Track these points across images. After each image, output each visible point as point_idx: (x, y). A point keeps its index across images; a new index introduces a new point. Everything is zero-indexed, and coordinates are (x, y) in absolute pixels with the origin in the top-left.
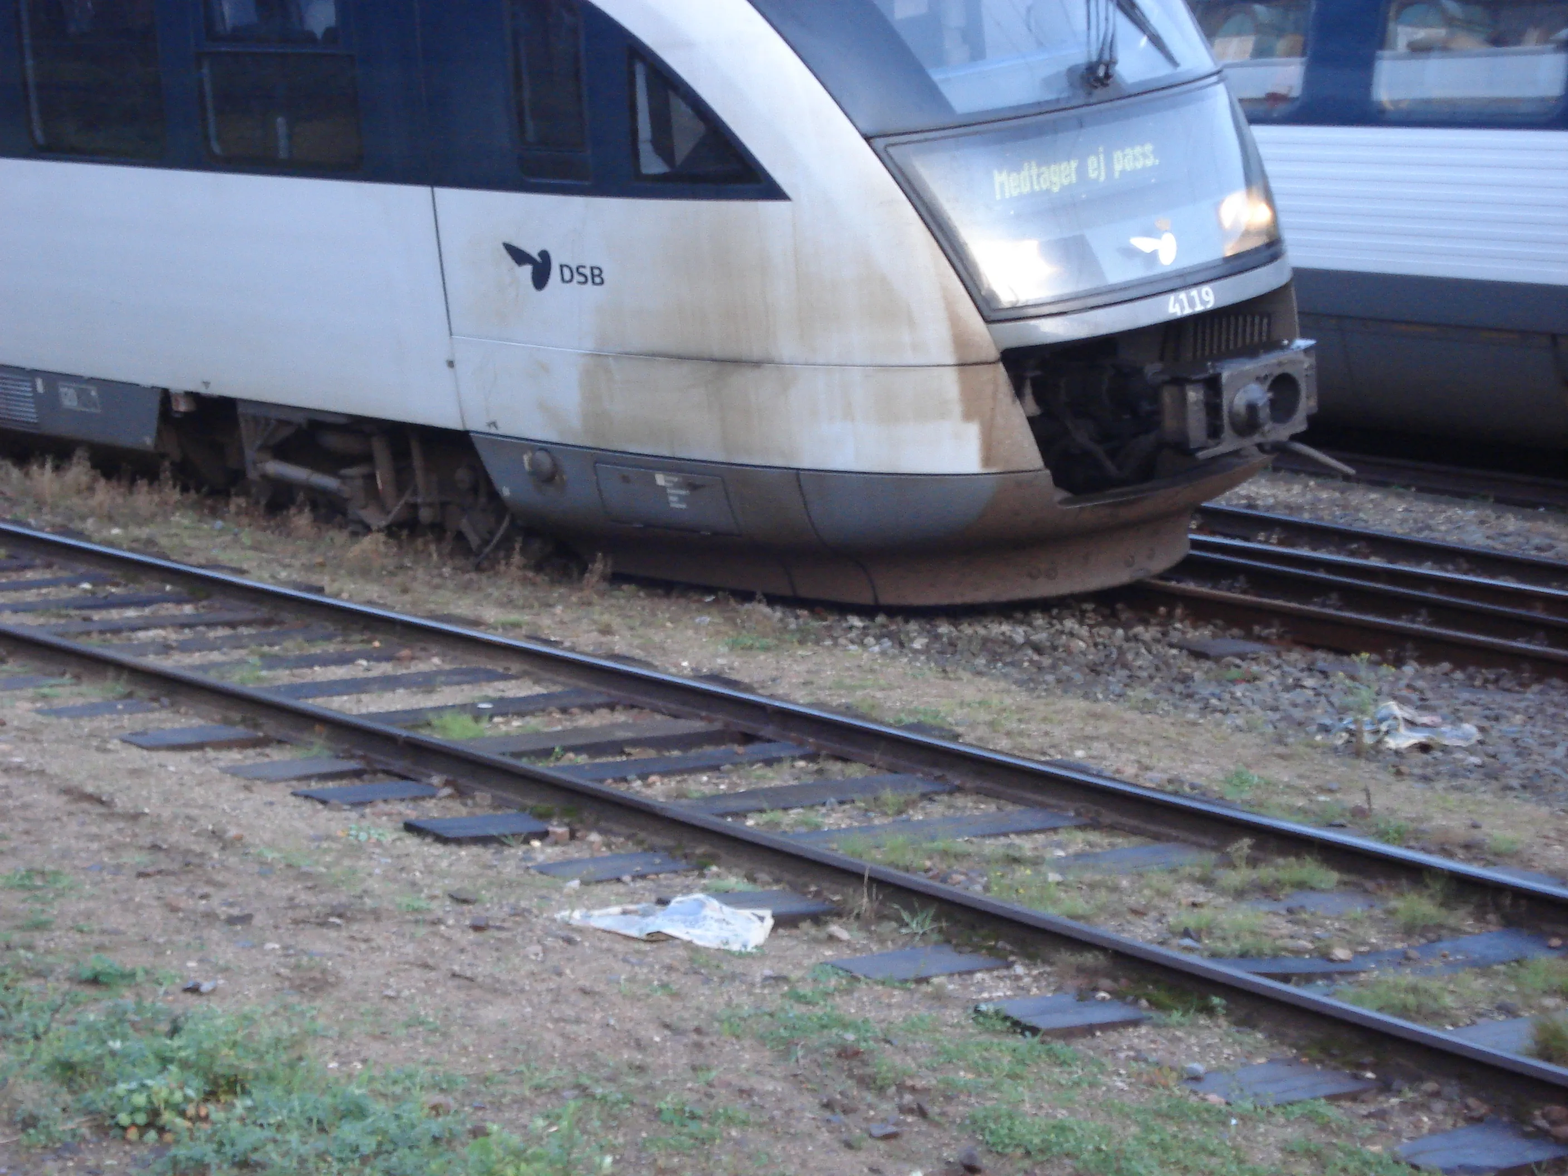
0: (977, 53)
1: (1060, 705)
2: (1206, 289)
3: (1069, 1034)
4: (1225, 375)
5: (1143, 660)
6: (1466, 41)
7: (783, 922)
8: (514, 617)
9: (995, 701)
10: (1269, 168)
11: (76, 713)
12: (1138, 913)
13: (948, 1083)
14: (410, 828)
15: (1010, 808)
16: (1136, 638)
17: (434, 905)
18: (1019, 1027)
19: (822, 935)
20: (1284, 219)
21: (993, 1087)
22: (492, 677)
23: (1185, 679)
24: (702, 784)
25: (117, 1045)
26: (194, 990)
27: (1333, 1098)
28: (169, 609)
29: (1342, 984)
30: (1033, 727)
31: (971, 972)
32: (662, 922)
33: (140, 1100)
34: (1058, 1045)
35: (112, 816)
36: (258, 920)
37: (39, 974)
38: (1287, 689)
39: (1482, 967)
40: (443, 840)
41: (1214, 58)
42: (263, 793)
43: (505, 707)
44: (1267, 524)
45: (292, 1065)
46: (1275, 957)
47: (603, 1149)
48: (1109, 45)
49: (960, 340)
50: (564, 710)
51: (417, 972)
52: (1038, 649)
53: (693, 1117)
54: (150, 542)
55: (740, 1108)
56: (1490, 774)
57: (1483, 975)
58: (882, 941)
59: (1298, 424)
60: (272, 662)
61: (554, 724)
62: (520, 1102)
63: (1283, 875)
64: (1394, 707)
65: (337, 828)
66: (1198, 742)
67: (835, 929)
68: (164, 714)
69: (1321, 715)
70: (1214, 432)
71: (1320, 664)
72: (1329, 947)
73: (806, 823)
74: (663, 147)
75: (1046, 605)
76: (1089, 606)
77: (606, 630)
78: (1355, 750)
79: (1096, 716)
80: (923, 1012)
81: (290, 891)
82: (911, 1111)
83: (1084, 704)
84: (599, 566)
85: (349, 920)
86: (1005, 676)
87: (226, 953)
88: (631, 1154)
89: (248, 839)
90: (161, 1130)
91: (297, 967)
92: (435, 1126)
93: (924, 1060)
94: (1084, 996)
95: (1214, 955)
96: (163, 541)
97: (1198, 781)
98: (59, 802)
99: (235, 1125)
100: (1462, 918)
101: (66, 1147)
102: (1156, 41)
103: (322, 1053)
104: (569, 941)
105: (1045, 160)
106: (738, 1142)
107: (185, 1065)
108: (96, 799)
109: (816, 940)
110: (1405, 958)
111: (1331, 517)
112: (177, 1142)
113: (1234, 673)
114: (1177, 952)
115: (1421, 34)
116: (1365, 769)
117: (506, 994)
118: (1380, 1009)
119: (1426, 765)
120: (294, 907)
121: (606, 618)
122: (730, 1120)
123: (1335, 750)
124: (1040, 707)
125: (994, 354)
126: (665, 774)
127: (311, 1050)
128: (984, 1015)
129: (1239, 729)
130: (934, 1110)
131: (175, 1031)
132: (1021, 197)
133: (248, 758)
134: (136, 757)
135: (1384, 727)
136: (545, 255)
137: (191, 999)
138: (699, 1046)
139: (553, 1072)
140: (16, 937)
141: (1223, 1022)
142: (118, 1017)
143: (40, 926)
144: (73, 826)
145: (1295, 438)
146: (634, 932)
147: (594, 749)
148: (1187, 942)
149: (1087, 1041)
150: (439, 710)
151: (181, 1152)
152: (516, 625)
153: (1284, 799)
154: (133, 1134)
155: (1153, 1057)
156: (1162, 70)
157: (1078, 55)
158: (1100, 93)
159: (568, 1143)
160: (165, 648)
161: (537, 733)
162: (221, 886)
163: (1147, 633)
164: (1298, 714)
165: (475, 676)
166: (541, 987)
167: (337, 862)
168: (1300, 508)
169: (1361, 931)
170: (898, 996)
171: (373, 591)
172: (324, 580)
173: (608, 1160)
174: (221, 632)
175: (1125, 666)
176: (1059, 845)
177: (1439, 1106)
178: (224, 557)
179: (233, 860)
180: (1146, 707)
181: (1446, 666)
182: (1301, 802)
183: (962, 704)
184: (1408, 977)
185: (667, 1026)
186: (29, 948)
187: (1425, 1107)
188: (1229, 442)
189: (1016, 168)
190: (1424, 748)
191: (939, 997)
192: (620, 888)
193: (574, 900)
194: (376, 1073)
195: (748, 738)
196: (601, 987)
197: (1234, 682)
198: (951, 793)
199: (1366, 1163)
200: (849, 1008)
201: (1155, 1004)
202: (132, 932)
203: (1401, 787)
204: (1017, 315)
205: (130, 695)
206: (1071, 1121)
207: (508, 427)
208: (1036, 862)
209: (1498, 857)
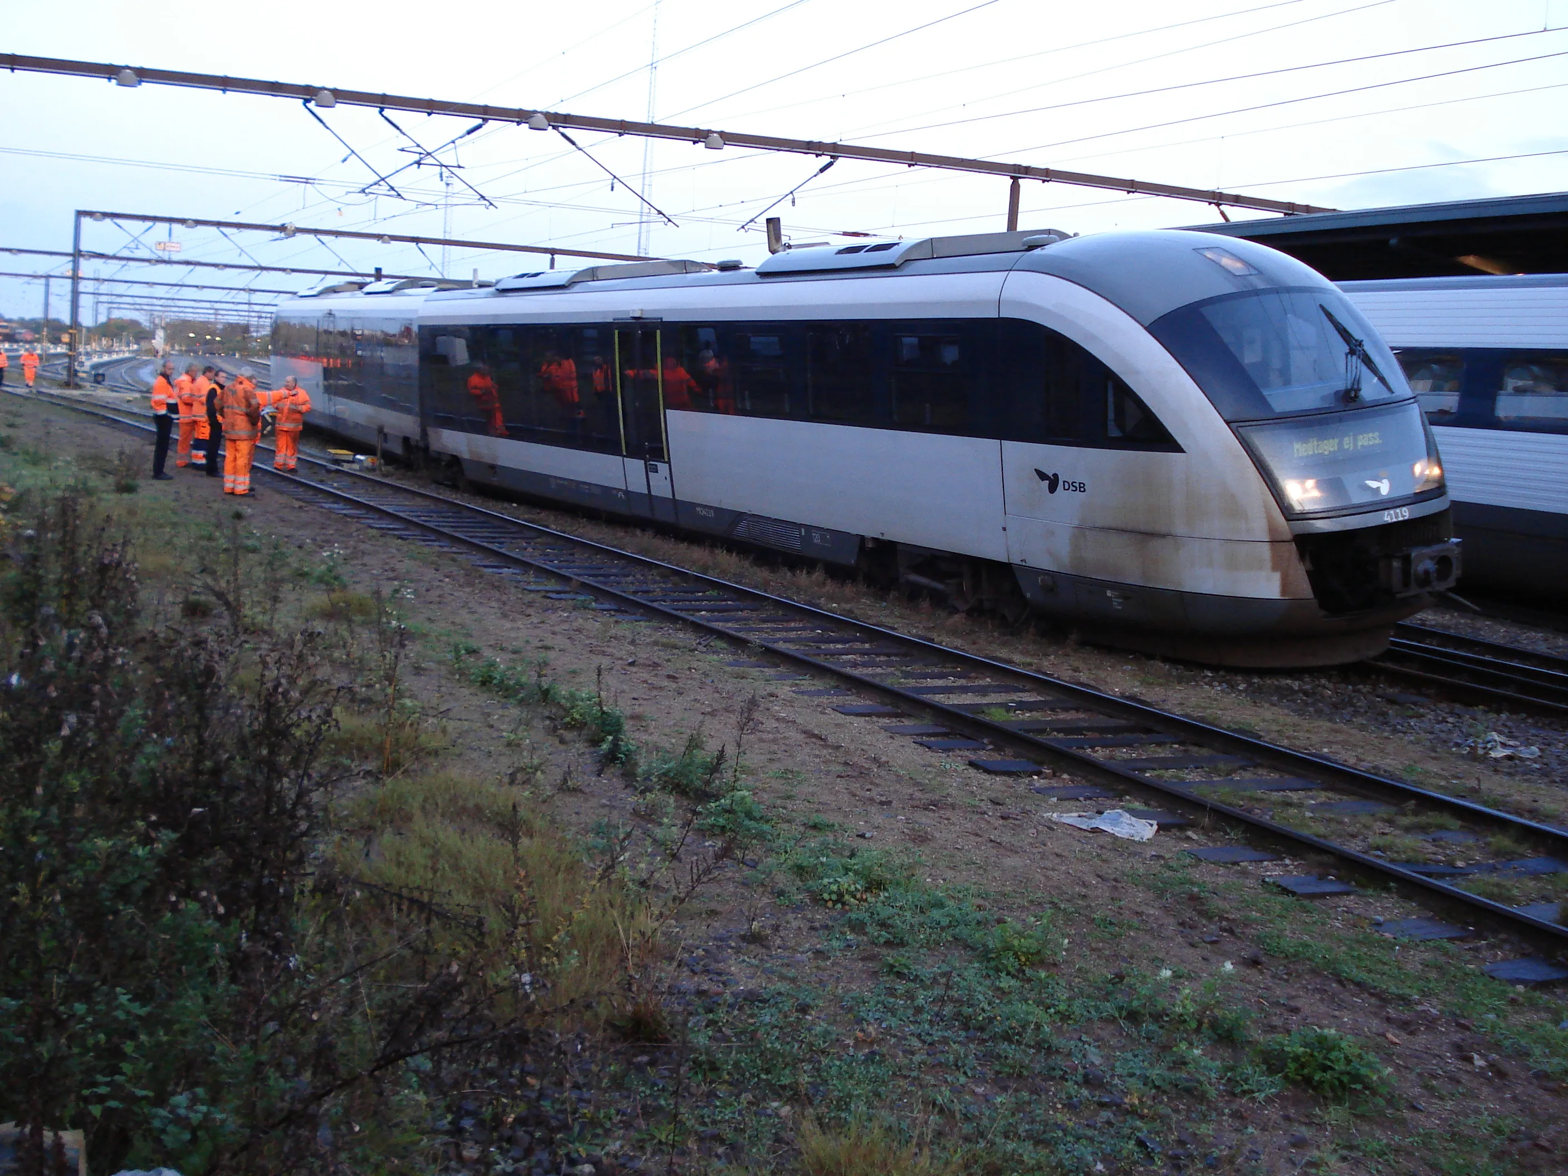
0: (1287, 382)
1: (1317, 724)
2: (1404, 509)
3: (1312, 896)
4: (1413, 555)
5: (1362, 703)
6: (1545, 389)
7: (1161, 827)
8: (1028, 660)
9: (1281, 719)
10: (1440, 448)
11: (810, 694)
12: (1354, 836)
13: (1247, 918)
14: (972, 764)
15: (1287, 776)
16: (1359, 691)
17: (982, 804)
18: (1285, 891)
19: (1183, 836)
20: (1446, 475)
21: (1270, 921)
22: (1017, 690)
23: (1384, 714)
24: (1123, 753)
25: (824, 859)
26: (862, 836)
27: (1451, 939)
28: (858, 645)
29: (1459, 880)
30: (1301, 734)
31: (1262, 861)
32: (1098, 823)
33: (834, 888)
34: (1306, 902)
35: (826, 746)
36: (894, 804)
37: (789, 821)
38: (1439, 722)
39: (1535, 876)
40: (987, 771)
41: (1413, 390)
42: (899, 740)
43: (1022, 706)
44: (1432, 635)
45: (909, 878)
46: (1425, 864)
47: (1064, 936)
48: (1357, 381)
49: (1272, 529)
50: (1053, 710)
51: (972, 837)
52: (1306, 693)
53: (1111, 923)
54: (851, 611)
55: (1136, 922)
56: (1545, 773)
57: (1534, 879)
58: (1215, 841)
59: (1451, 582)
60: (907, 675)
61: (1048, 716)
62: (1022, 908)
63: (1430, 820)
64: (1495, 736)
65: (934, 761)
66: (1390, 748)
67: (1190, 833)
68: (853, 697)
69: (1456, 737)
70: (1406, 584)
71: (1456, 711)
72: (1455, 860)
73: (1177, 777)
74: (1120, 423)
75: (1310, 671)
76: (1334, 673)
77: (1076, 670)
78: (1473, 757)
79: (1336, 731)
80: (1235, 880)
81: (910, 791)
82: (1226, 930)
83: (1329, 724)
84: (1074, 637)
85: (939, 808)
86: (1288, 707)
87: (878, 819)
88: (1078, 939)
89: (891, 763)
90: (844, 904)
91: (913, 829)
92: (979, 915)
93: (1234, 904)
94: (1322, 877)
95: (1392, 861)
96: (857, 612)
97: (1388, 768)
98: (800, 737)
99: (879, 904)
100: (1525, 849)
101: (798, 907)
102: (1382, 380)
103: (923, 874)
104: (1051, 829)
105: (1321, 438)
106: (1133, 938)
107: (856, 873)
108: (819, 738)
109: (1180, 839)
110: (1493, 869)
111: (1467, 633)
112: (851, 910)
113: (1410, 713)
114: (1372, 857)
115: (1520, 383)
116: (1478, 767)
117: (1017, 852)
118: (1479, 894)
119: (1510, 767)
120: (912, 799)
121: (1076, 664)
122: (1130, 927)
123: (1462, 756)
124: (1305, 724)
125: (1288, 536)
126: (1103, 746)
127: (918, 872)
128: (1267, 883)
129: (1411, 742)
130: (1238, 930)
131: (852, 855)
132: (1307, 457)
133: (893, 722)
134: (840, 718)
135: (1489, 746)
136: (1056, 475)
137: (860, 840)
138: (1115, 888)
139: (1039, 895)
140: (779, 802)
141: (1395, 896)
142: (825, 845)
143: (789, 797)
144: (807, 750)
145: (1450, 590)
146: (1084, 827)
147: (1068, 730)
148: (1379, 853)
149: (1322, 901)
150: (989, 705)
151: (854, 916)
152: (1030, 664)
153: (1432, 781)
154: (830, 904)
155: (1356, 912)
156: (1385, 395)
157: (1341, 385)
158: (1352, 405)
159: (1046, 931)
160: (855, 665)
161: (1039, 721)
162: (877, 785)
163: (1365, 689)
164: (1443, 735)
165: (1007, 689)
166: (1034, 850)
167: (934, 778)
168: (1449, 627)
169: (1471, 853)
170: (1222, 871)
171: (958, 642)
172: (934, 636)
173: (1066, 941)
174: (883, 658)
175: (1352, 705)
176: (1312, 798)
177: (1507, 947)
178: (889, 621)
179: (883, 773)
180: (1362, 728)
181: (1524, 715)
182: (1443, 783)
183: (1264, 720)
184: (1495, 878)
185: (1098, 876)
186: (784, 808)
187: (1501, 948)
188: (1414, 590)
189: (1305, 440)
190: (1509, 758)
191: (1245, 873)
192: (1079, 804)
193: (1054, 808)
194: (950, 886)
195: (1148, 731)
196: (1065, 854)
197: (1411, 717)
198: (1255, 767)
199: (1466, 974)
200: (1196, 875)
201: (1359, 885)
202: (833, 805)
203: (1496, 778)
204: (1304, 516)
205: (837, 687)
206: (1311, 942)
207: (1032, 562)
208: (1300, 806)
209: (1546, 818)
